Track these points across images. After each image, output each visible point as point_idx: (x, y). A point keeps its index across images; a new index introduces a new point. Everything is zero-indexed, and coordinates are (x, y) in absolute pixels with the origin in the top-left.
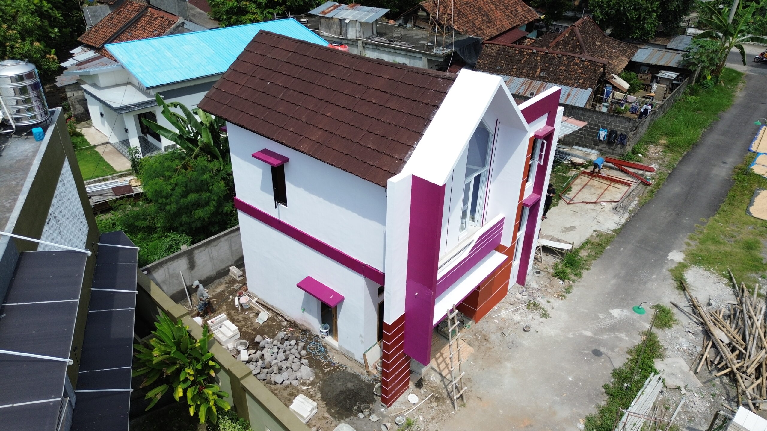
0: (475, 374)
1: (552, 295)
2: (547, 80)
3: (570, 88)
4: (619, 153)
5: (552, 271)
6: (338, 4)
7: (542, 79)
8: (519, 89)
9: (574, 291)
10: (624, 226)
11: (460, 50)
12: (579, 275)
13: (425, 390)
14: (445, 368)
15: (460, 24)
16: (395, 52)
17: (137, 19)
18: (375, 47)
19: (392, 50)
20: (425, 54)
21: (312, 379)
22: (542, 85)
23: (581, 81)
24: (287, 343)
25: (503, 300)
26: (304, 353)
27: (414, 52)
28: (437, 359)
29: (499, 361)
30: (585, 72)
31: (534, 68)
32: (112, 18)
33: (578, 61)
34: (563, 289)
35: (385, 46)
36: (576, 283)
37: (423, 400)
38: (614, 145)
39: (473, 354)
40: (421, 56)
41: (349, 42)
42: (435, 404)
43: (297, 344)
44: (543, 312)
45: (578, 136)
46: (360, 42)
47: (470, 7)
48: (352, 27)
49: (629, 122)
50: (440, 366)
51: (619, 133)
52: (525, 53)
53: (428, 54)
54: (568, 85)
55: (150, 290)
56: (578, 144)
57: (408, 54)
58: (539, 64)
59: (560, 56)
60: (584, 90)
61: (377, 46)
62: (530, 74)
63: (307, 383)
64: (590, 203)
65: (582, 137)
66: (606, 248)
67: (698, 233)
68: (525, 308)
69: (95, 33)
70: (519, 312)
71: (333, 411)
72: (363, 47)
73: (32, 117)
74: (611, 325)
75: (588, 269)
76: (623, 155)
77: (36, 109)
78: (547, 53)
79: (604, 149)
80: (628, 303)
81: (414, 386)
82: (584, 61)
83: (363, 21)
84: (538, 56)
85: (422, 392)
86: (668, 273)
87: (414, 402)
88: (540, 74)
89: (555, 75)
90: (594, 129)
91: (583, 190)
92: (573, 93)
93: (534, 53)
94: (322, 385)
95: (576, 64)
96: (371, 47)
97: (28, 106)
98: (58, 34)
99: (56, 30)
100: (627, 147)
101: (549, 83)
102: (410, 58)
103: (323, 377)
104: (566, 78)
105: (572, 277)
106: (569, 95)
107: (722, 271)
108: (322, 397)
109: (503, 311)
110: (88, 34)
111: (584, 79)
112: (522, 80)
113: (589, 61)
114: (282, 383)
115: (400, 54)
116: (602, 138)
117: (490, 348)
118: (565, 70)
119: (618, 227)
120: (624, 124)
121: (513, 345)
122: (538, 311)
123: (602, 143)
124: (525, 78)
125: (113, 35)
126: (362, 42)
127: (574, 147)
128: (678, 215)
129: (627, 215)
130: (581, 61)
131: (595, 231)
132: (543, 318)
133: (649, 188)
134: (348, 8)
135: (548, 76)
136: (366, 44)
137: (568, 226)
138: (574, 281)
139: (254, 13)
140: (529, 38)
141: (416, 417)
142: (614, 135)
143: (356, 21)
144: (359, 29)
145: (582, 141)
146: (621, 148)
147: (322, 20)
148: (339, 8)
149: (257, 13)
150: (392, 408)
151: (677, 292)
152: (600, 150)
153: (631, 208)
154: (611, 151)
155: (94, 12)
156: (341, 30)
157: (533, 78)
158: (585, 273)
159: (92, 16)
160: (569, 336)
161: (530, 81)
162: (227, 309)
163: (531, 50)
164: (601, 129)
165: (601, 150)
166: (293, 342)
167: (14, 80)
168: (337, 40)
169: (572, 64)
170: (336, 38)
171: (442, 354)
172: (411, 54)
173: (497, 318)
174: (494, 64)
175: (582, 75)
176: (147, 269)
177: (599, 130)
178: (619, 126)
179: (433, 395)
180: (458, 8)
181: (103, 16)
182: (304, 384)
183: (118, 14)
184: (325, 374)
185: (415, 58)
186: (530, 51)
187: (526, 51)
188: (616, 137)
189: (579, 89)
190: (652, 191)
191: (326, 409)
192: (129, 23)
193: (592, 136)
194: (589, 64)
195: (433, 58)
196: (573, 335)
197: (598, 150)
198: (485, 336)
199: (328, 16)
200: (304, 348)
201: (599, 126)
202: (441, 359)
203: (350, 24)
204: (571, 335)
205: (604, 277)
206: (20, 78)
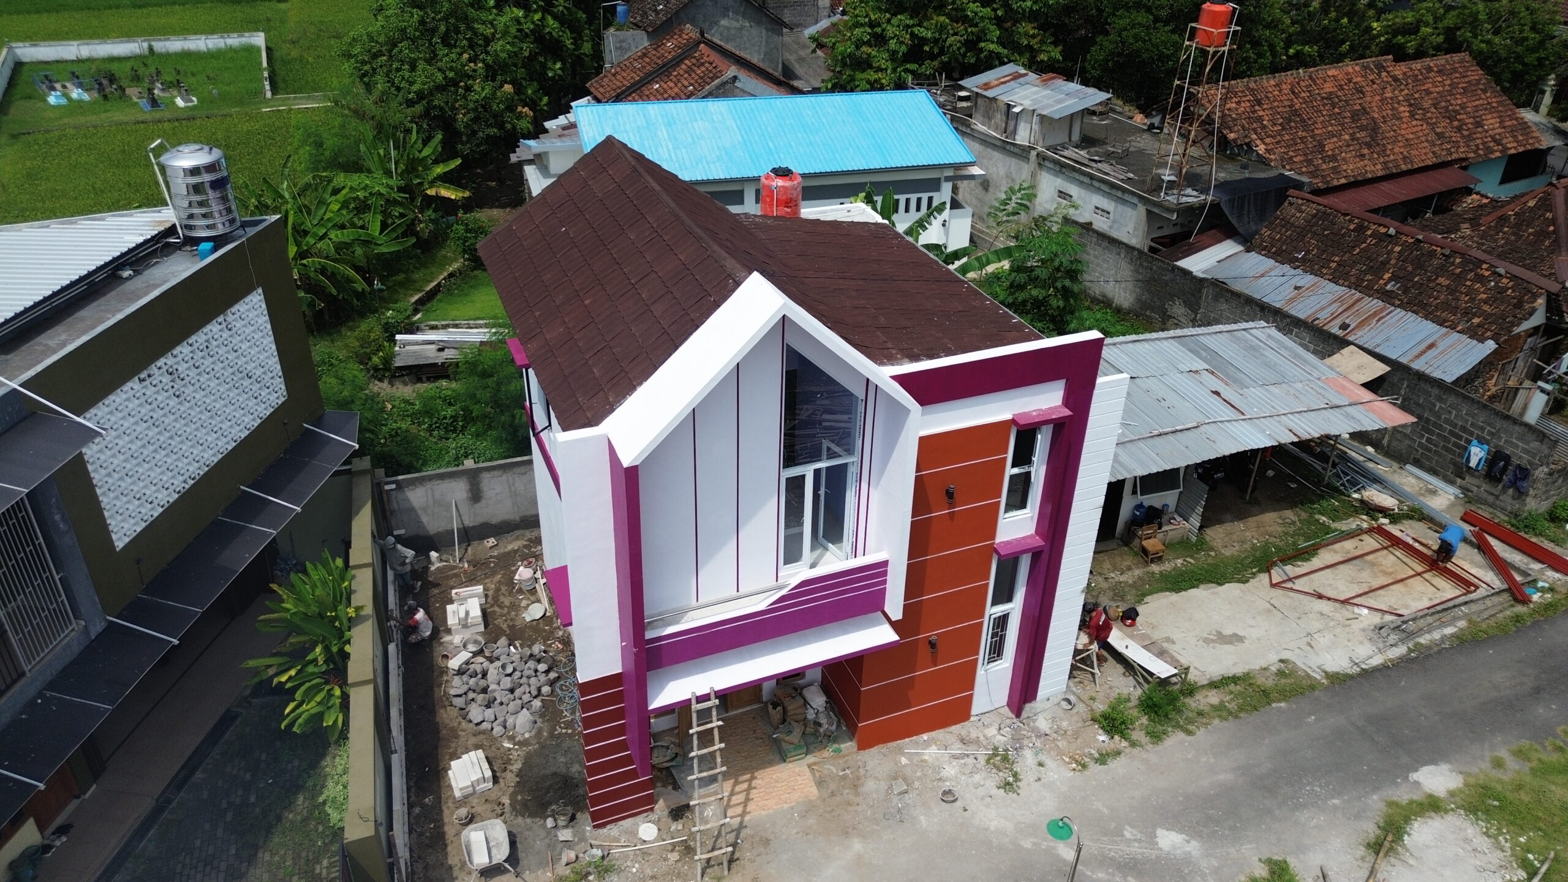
0: (784, 837)
1: (1061, 753)
2: (1398, 302)
3: (1444, 330)
4: (1509, 508)
5: (1101, 707)
6: (1023, 71)
7: (1387, 297)
8: (1323, 309)
9: (1114, 764)
10: (1367, 674)
11: (1231, 201)
12: (1156, 737)
13: (680, 827)
14: (739, 804)
15: (1278, 142)
16: (1092, 184)
17: (677, 61)
18: (1058, 168)
19: (1086, 180)
20: (1144, 198)
21: (527, 735)
22: (1382, 310)
23: (1476, 321)
24: (531, 664)
25: (953, 728)
26: (546, 689)
27: (1124, 191)
28: (736, 784)
29: (846, 833)
30: (1496, 299)
31: (1378, 270)
32: (645, 55)
33: (1487, 273)
34: (1093, 752)
35: (1074, 169)
36: (1136, 751)
37: (664, 840)
38: (1500, 486)
39: (810, 801)
40: (1135, 200)
41: (1016, 150)
42: (674, 856)
43: (547, 672)
44: (1011, 779)
45: (1421, 445)
46: (1033, 153)
47: (1334, 106)
48: (1026, 122)
49: (1541, 442)
50: (734, 798)
51: (1515, 461)
52: (1369, 232)
53: (1149, 199)
54: (1441, 323)
55: (357, 514)
56: (1417, 463)
57: (1114, 192)
58: (1393, 262)
59: (1447, 252)
60: (1475, 342)
61: (1063, 166)
62: (1363, 281)
63: (517, 739)
64: (1329, 599)
65: (1430, 450)
66: (1274, 705)
67: (1550, 748)
68: (982, 760)
69: (613, 78)
70: (962, 761)
71: (519, 797)
72: (1039, 164)
73: (208, 227)
74: (1134, 859)
75: (1189, 733)
76: (1516, 516)
77: (217, 215)
78: (1419, 241)
79: (1475, 489)
80: (1216, 831)
81: (666, 812)
82: (1500, 275)
83: (1044, 113)
84: (1396, 244)
85: (673, 828)
86: (1382, 806)
87: (644, 838)
88: (1386, 284)
89: (1420, 294)
90: (1460, 438)
91: (1341, 567)
92: (1441, 346)
93: (1390, 236)
94: (535, 751)
95: (1480, 279)
96: (1051, 165)
97: (203, 210)
98: (560, 72)
99: (558, 65)
100: (1528, 500)
101: (1399, 310)
102: (1115, 201)
103: (545, 740)
104: (1446, 306)
105: (1138, 735)
106: (1431, 346)
107: (1529, 851)
108: (520, 770)
109: (934, 747)
110: (602, 79)
111: (1487, 316)
112: (1339, 290)
113: (1513, 277)
114: (477, 724)
115: (1099, 189)
116: (1473, 463)
117: (849, 804)
118: (1448, 287)
119: (1349, 671)
120: (1528, 443)
121: (900, 816)
122: (1001, 774)
123: (1472, 475)
124: (1349, 287)
125: (633, 85)
126: (1038, 155)
127: (1408, 467)
128: (1537, 691)
129: (1400, 651)
130: (1495, 273)
131: (1281, 661)
132: (1002, 791)
133: (1520, 609)
134: (1038, 82)
135: (1404, 293)
136: (1044, 159)
137: (1228, 631)
138: (1133, 744)
139: (879, 69)
140: (1477, 193)
141: (629, 863)
142: (1502, 463)
143: (1034, 111)
144: (1036, 127)
145: (1429, 459)
146: (1514, 498)
147: (980, 101)
148: (1021, 80)
149: (886, 69)
150: (604, 831)
151: (1361, 851)
152: (1465, 490)
153: (1424, 640)
154: (1491, 499)
155: (621, 42)
156: (1007, 124)
157: (1369, 291)
158: (1175, 740)
159: (616, 48)
160: (1022, 843)
161: (1358, 295)
162: (500, 582)
163: (1385, 226)
164: (1475, 442)
165: (1469, 490)
166: (542, 667)
167: (188, 173)
168: (999, 143)
169: (1471, 275)
170: (996, 138)
171: (753, 778)
172: (1119, 194)
173: (910, 756)
174: (1294, 244)
175: (1486, 308)
176: (396, 482)
177: (1469, 442)
178: (1517, 447)
179: (686, 841)
180: (1297, 107)
181: (634, 50)
182: (511, 739)
183: (655, 49)
184: (552, 735)
185: (1125, 202)
186: (1383, 230)
187: (1374, 227)
188: (1504, 470)
189: (1464, 337)
190: (1517, 618)
191: (511, 790)
192: (664, 66)
193: (1453, 453)
194: (1511, 284)
195: (1156, 210)
196: (1035, 844)
197: (1460, 487)
198: (858, 778)
199: (990, 93)
200: (552, 683)
201: (1472, 434)
202: (745, 786)
203: (1024, 115)
204: (1027, 844)
205: (1212, 760)
206: (195, 171)
